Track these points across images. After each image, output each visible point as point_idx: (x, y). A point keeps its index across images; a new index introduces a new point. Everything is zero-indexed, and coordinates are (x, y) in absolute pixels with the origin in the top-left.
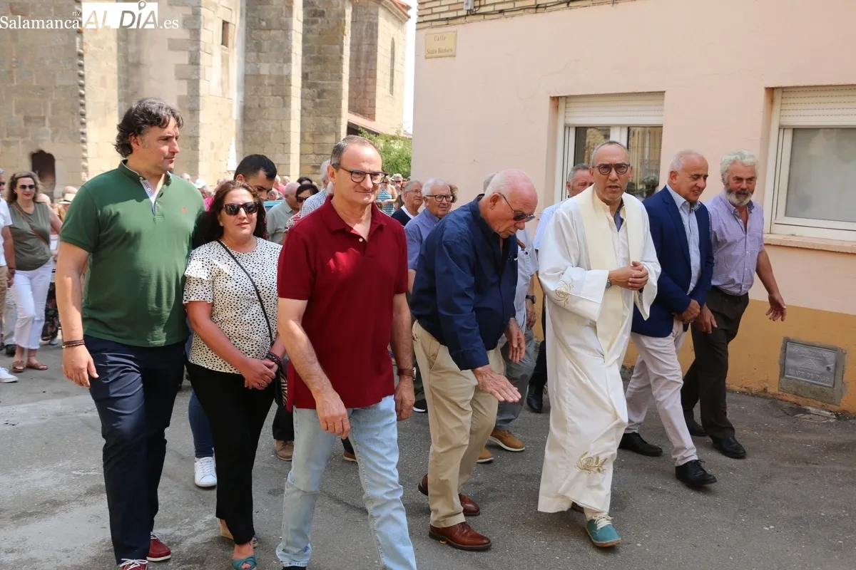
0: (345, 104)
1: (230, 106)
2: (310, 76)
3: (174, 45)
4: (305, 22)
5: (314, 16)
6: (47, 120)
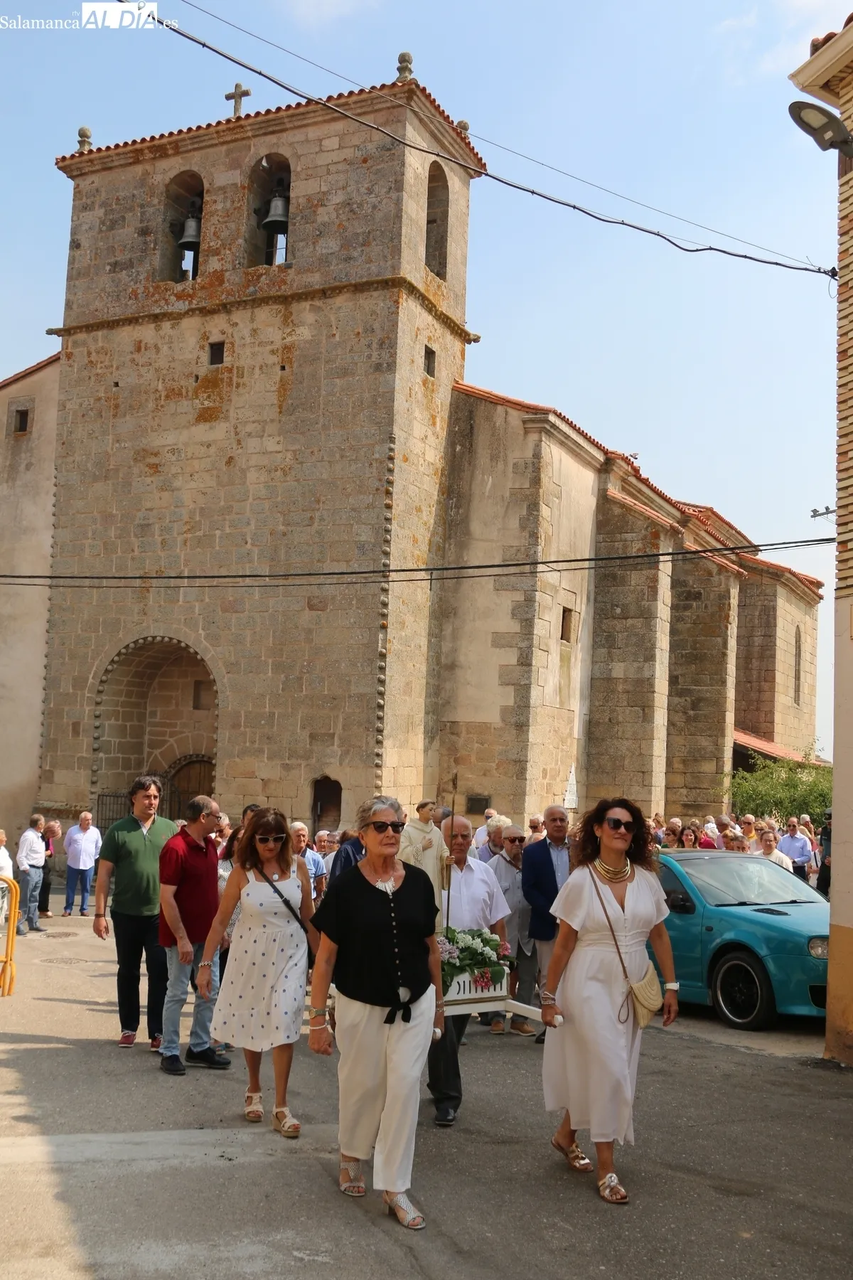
0: (730, 717)
1: (571, 721)
2: (681, 680)
3: (499, 641)
4: (674, 608)
5: (687, 599)
6: (336, 738)
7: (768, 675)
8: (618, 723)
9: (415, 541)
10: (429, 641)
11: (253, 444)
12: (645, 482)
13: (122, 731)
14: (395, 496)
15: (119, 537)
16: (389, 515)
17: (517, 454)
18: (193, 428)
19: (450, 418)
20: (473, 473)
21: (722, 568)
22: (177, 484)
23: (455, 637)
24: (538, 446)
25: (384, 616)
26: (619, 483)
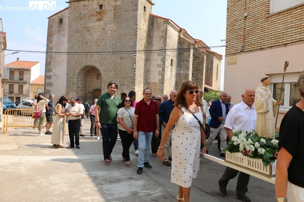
0: (204, 82)
1: (172, 82)
2: (194, 74)
3: (158, 66)
4: (193, 60)
5: (196, 58)
6: (126, 85)
7: (211, 74)
9: (142, 45)
10: (144, 66)
11: (108, 26)
12: (188, 34)
13: (82, 84)
14: (137, 36)
15: (82, 45)
16: (136, 40)
17: (162, 28)
18: (96, 22)
19: (149, 20)
20: (153, 32)
21: (203, 52)
22: (93, 34)
23: (149, 65)
24: (167, 26)
25: (135, 61)
26: (183, 34)
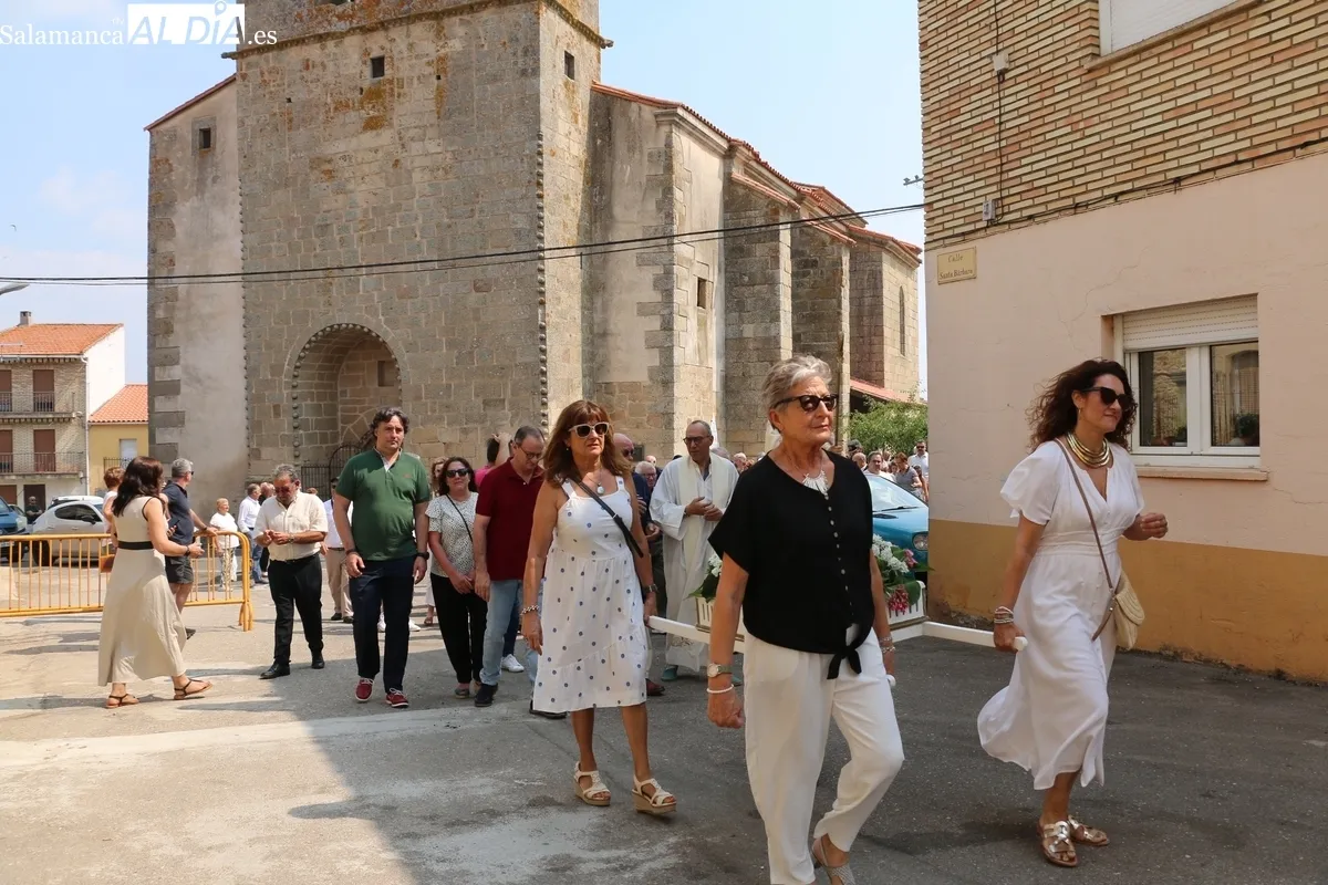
0: (846, 369)
2: (802, 337)
3: (643, 309)
4: (793, 275)
5: (805, 267)
6: (506, 403)
7: (877, 331)
8: (750, 377)
9: (565, 225)
10: (583, 313)
11: (416, 147)
12: (765, 165)
13: (317, 410)
14: (545, 188)
15: (301, 238)
16: (541, 204)
17: (651, 145)
18: (361, 136)
19: (590, 116)
20: (613, 163)
21: (834, 239)
22: (351, 186)
23: (605, 309)
24: (669, 137)
25: (542, 293)
26: (741, 167)
